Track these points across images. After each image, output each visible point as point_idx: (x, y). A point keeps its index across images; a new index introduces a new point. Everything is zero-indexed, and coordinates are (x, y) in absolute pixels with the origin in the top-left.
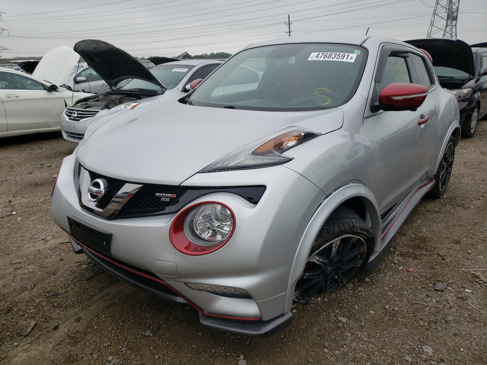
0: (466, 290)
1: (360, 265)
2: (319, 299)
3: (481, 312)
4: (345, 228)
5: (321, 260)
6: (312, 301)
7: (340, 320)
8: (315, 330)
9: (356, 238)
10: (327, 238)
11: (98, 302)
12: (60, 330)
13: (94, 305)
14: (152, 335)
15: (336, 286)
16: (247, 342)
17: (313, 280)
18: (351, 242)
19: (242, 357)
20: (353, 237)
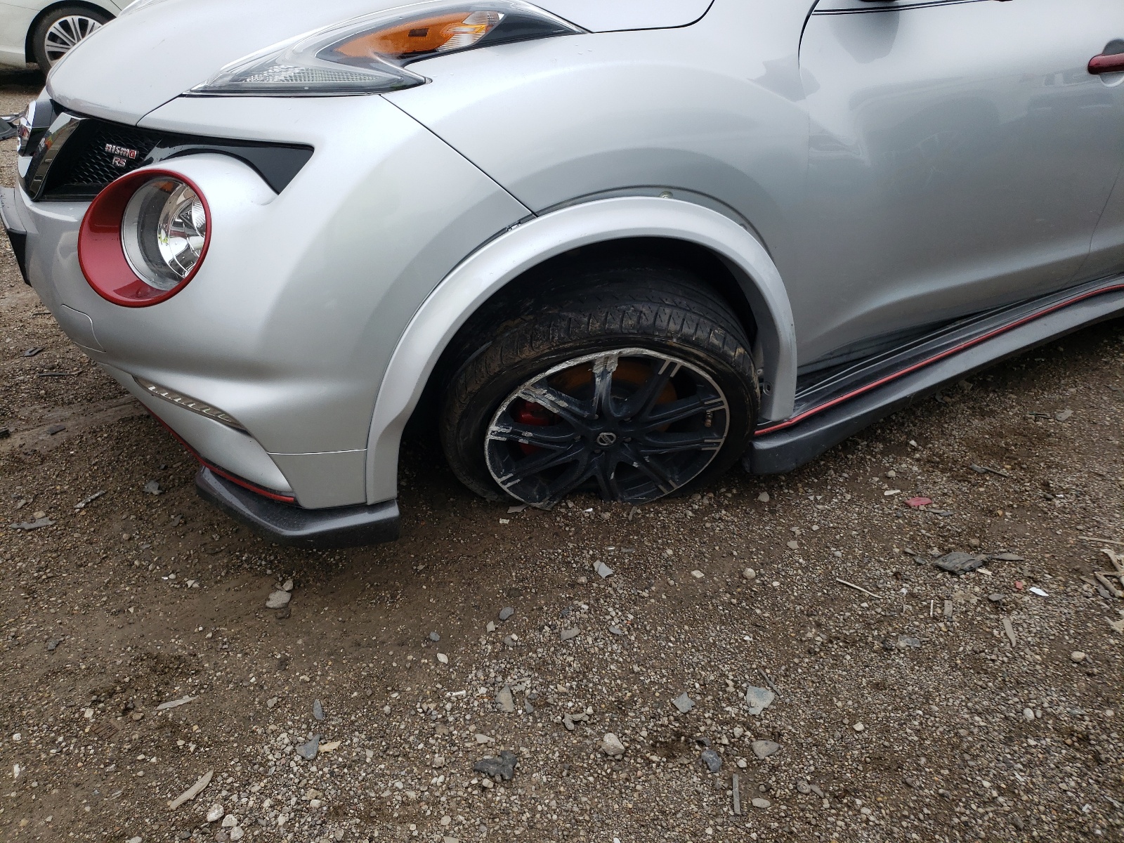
0: (1034, 589)
1: (718, 449)
2: (588, 510)
3: (1022, 653)
4: (621, 326)
5: (564, 404)
6: (563, 510)
7: (596, 569)
8: (514, 574)
9: (673, 365)
10: (565, 343)
11: (124, 406)
12: (9, 441)
13: (109, 410)
14: (156, 492)
15: (650, 491)
16: (332, 559)
17: (553, 455)
18: (660, 373)
19: (289, 585)
20: (664, 361)
